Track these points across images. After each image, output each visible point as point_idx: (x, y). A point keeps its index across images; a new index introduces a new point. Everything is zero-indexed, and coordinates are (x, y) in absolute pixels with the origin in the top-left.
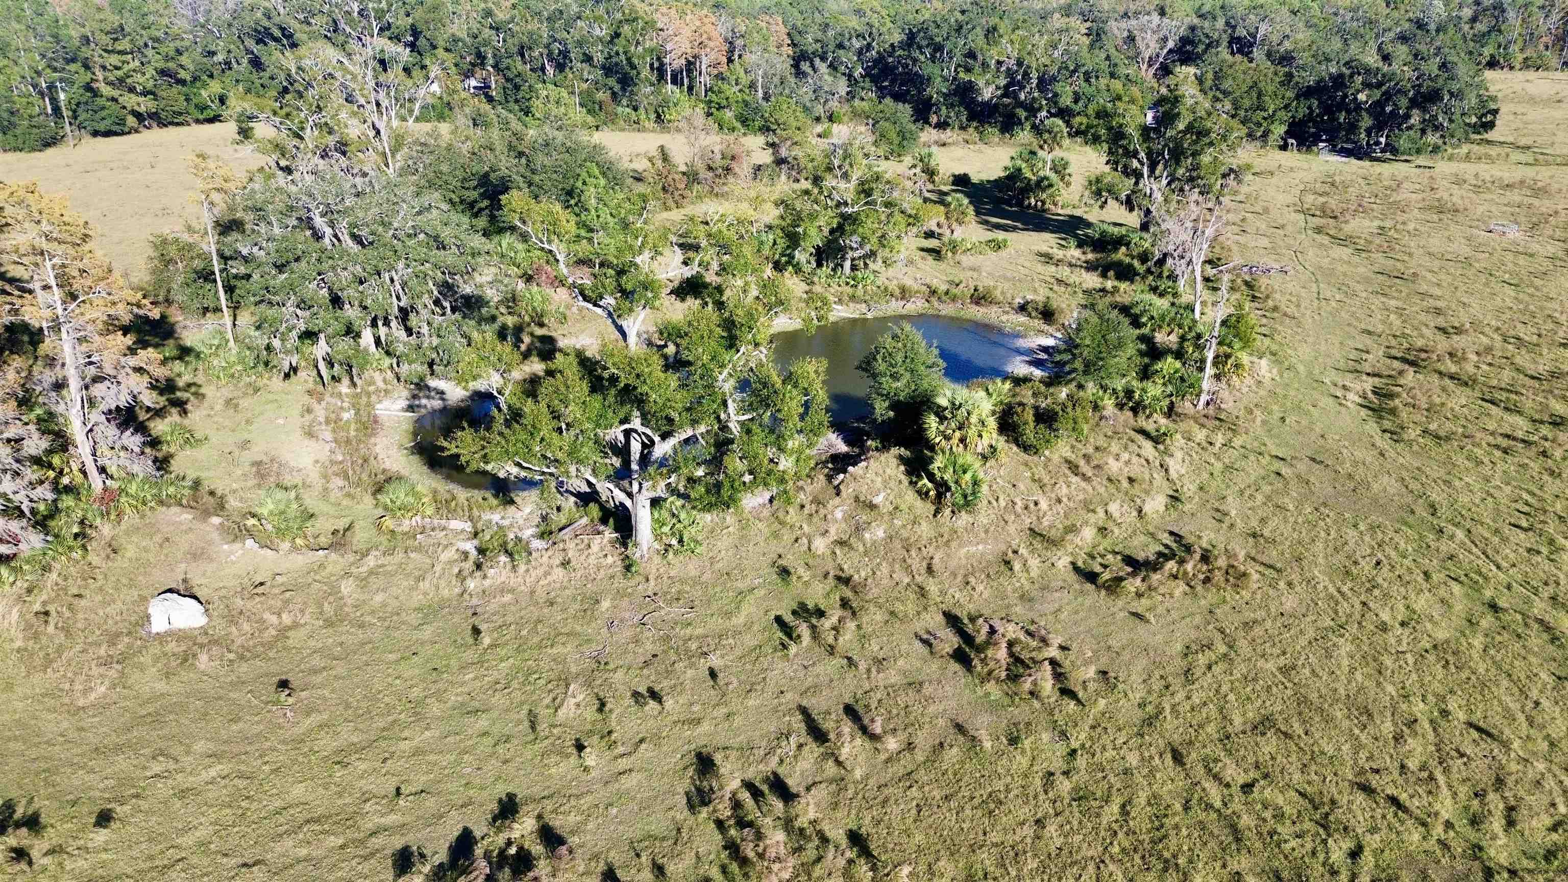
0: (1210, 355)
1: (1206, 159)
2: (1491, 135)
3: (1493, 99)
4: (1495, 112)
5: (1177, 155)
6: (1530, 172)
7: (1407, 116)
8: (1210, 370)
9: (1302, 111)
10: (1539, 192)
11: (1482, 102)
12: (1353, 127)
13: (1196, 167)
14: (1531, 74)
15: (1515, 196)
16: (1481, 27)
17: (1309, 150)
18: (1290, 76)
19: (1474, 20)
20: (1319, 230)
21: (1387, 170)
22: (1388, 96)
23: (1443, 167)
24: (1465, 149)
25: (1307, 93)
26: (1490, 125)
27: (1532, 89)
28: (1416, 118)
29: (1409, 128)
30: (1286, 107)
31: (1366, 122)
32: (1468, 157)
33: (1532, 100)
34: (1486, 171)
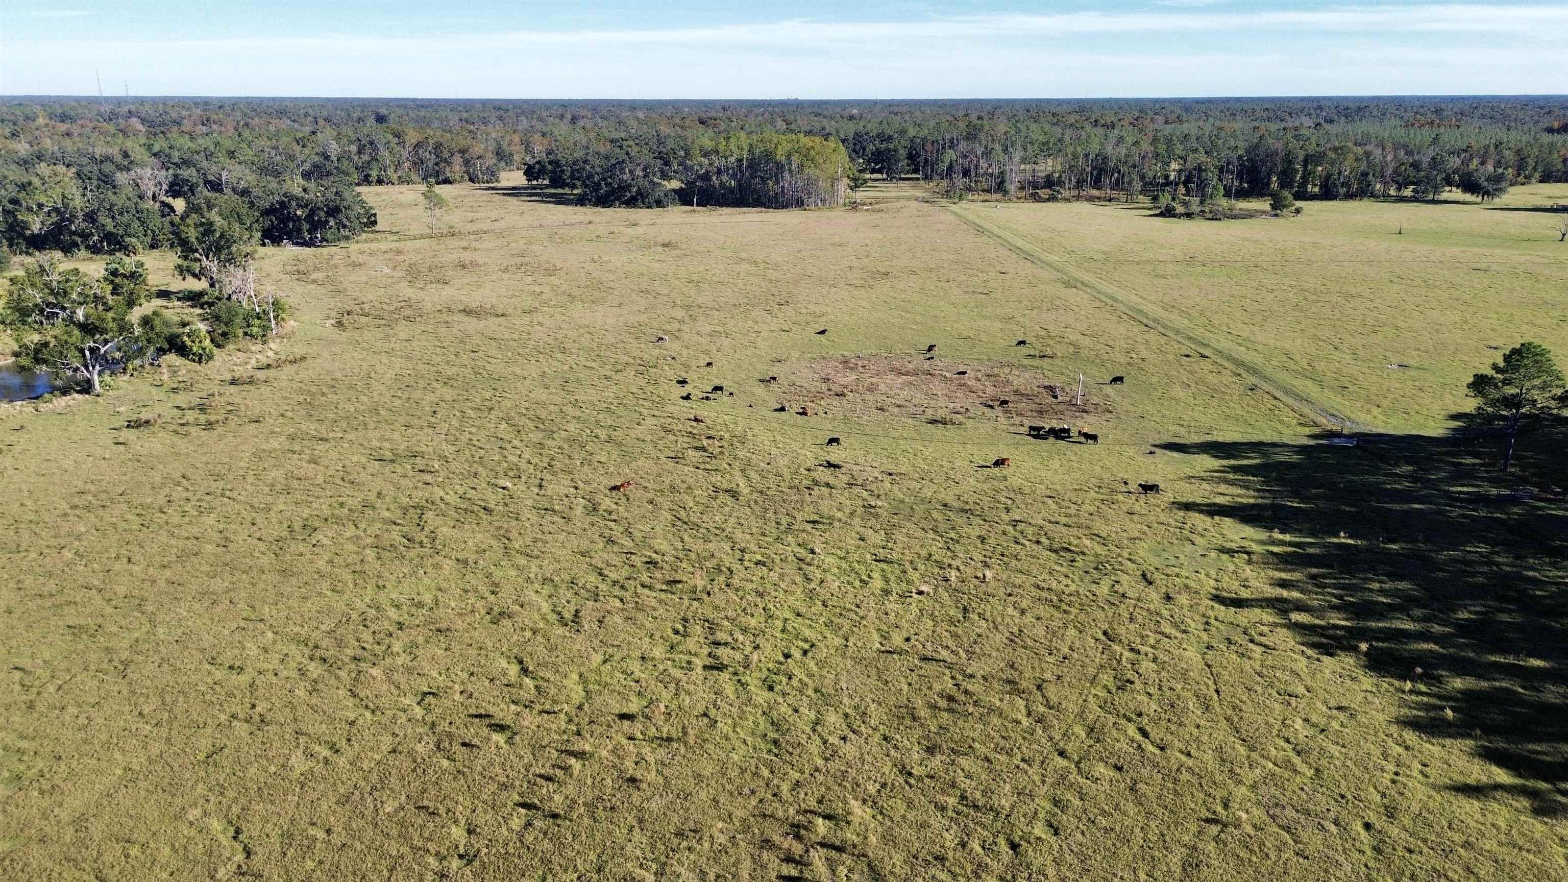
0: (272, 315)
1: (234, 249)
2: (377, 228)
3: (371, 208)
4: (375, 215)
5: (219, 249)
6: (397, 244)
7: (327, 222)
8: (273, 322)
9: (267, 224)
10: (399, 252)
11: (367, 212)
12: (299, 230)
13: (230, 253)
14: (404, 188)
15: (387, 256)
16: (366, 158)
17: (279, 245)
18: (252, 203)
19: (359, 152)
20: (298, 280)
21: (324, 251)
22: (313, 212)
23: (353, 247)
24: (364, 236)
25: (266, 213)
26: (375, 223)
27: (402, 198)
28: (332, 223)
29: (331, 227)
30: (257, 221)
31: (306, 226)
32: (366, 241)
33: (401, 205)
34: (374, 246)
